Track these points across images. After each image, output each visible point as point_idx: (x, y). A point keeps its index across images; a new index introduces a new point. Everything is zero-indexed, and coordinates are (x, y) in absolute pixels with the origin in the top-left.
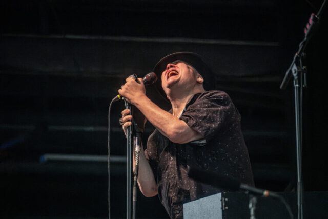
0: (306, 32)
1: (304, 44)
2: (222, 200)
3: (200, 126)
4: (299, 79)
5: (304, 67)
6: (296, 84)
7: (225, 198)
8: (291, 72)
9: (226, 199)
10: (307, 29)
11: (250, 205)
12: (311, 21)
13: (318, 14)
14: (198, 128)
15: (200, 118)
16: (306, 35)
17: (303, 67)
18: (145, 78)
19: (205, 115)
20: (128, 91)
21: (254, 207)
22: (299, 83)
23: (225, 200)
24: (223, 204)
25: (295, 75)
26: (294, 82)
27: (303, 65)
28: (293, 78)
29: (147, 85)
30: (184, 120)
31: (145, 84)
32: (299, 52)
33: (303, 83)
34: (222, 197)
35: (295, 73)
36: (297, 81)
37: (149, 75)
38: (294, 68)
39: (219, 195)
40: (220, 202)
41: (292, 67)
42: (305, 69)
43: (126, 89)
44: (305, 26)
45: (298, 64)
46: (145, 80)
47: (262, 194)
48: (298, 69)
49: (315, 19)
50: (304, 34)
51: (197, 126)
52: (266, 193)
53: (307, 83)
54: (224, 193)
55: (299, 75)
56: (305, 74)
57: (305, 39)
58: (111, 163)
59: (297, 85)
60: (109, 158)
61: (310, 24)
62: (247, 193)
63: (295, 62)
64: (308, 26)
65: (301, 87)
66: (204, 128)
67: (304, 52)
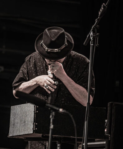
0: (100, 13)
1: (98, 20)
4: (94, 41)
6: (91, 44)
8: (90, 35)
10: (100, 12)
11: (51, 116)
13: (106, 4)
16: (99, 15)
17: (97, 34)
21: (53, 118)
22: (94, 44)
25: (91, 38)
26: (91, 42)
28: (90, 40)
32: (95, 25)
33: (96, 43)
35: (92, 37)
36: (92, 42)
38: (92, 34)
44: (100, 10)
45: (94, 32)
47: (59, 110)
48: (93, 35)
49: (104, 7)
52: (61, 110)
53: (98, 43)
55: (94, 38)
56: (98, 38)
57: (99, 18)
61: (102, 9)
62: (49, 109)
63: (93, 30)
67: (98, 25)
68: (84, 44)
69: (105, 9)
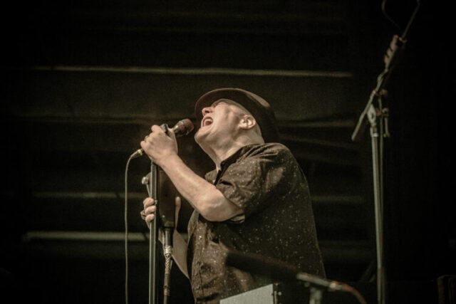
0: (387, 61)
1: (384, 77)
2: (273, 294)
3: (240, 197)
4: (378, 127)
5: (385, 110)
6: (374, 132)
7: (278, 292)
8: (366, 117)
9: (280, 294)
10: (388, 57)
12: (393, 46)
13: (403, 36)
14: (237, 199)
15: (242, 184)
16: (387, 65)
17: (383, 109)
18: (177, 127)
19: (249, 180)
20: (153, 147)
22: (379, 132)
23: (278, 295)
24: (276, 300)
25: (372, 121)
26: (371, 130)
27: (383, 107)
28: (369, 125)
29: (179, 136)
30: (220, 190)
31: (176, 134)
32: (377, 89)
33: (384, 132)
34: (274, 290)
35: (373, 117)
36: (376, 130)
37: (182, 122)
38: (371, 111)
39: (270, 288)
40: (271, 298)
41: (368, 111)
42: (386, 112)
43: (152, 143)
44: (386, 54)
45: (375, 104)
46: (177, 129)
48: (377, 112)
49: (399, 43)
50: (384, 64)
51: (237, 197)
52: (334, 285)
53: (389, 131)
54: (277, 284)
55: (377, 120)
56: (386, 120)
57: (386, 70)
58: (129, 242)
59: (376, 135)
60: (126, 236)
61: (392, 50)
62: (307, 285)
63: (373, 102)
64: (390, 53)
65: (381, 137)
66: (245, 200)
67: (385, 88)
68: (353, 137)
69: (403, 47)
